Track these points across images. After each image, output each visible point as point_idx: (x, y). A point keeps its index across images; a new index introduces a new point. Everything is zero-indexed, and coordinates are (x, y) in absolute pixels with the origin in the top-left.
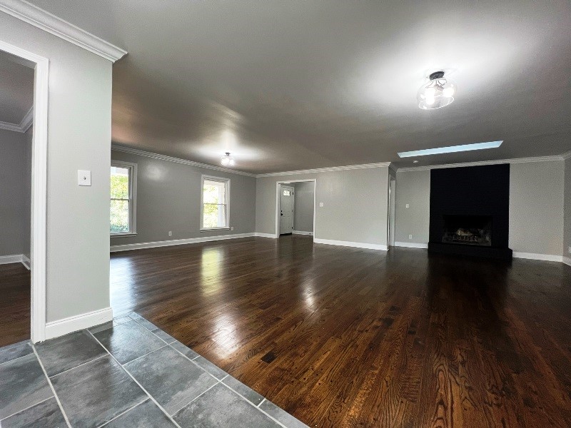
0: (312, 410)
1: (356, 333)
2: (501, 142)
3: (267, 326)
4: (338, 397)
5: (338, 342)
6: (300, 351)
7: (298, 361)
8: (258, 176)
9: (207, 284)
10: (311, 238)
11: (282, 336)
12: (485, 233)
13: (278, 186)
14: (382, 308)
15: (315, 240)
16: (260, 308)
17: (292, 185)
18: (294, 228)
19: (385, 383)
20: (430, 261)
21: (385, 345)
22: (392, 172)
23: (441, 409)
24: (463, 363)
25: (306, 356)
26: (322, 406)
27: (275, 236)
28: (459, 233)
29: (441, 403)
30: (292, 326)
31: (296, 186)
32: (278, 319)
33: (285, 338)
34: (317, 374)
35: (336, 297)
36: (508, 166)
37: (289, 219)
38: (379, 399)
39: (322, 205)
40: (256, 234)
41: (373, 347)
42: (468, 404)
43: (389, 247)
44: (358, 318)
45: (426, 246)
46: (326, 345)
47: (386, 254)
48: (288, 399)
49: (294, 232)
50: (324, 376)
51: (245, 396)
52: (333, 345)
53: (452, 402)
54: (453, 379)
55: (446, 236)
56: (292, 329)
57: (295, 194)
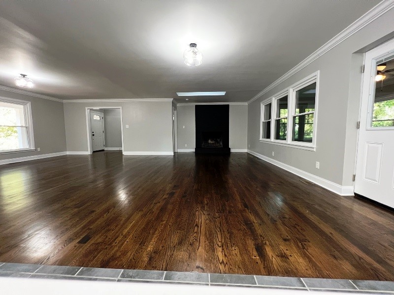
0: (121, 259)
1: (152, 205)
2: (225, 92)
3: (82, 219)
4: (140, 244)
5: (140, 214)
6: (112, 227)
7: (110, 234)
8: (64, 101)
9: (9, 202)
10: (121, 152)
11: (97, 222)
12: (220, 141)
13: (87, 112)
14: (169, 188)
15: (125, 153)
16: (76, 208)
17: (101, 110)
18: (106, 146)
19: (169, 226)
20: (196, 158)
21: (170, 207)
22: (174, 105)
23: (196, 228)
24: (207, 204)
25: (117, 229)
26: (129, 254)
27: (88, 152)
28: (210, 141)
29: (197, 225)
30: (105, 213)
31: (105, 112)
32: (93, 212)
33: (99, 223)
34: (125, 237)
35: (139, 188)
36: (228, 105)
37: (100, 138)
38: (165, 236)
39: (127, 126)
40: (68, 153)
41: (163, 210)
42: (208, 221)
43: (175, 153)
44: (154, 196)
45: (194, 150)
46: (132, 218)
47: (173, 157)
48: (103, 260)
49: (106, 149)
50: (131, 235)
51: (62, 274)
52: (137, 216)
53: (201, 223)
54: (202, 213)
55: (203, 144)
56: (105, 215)
57: (105, 118)
